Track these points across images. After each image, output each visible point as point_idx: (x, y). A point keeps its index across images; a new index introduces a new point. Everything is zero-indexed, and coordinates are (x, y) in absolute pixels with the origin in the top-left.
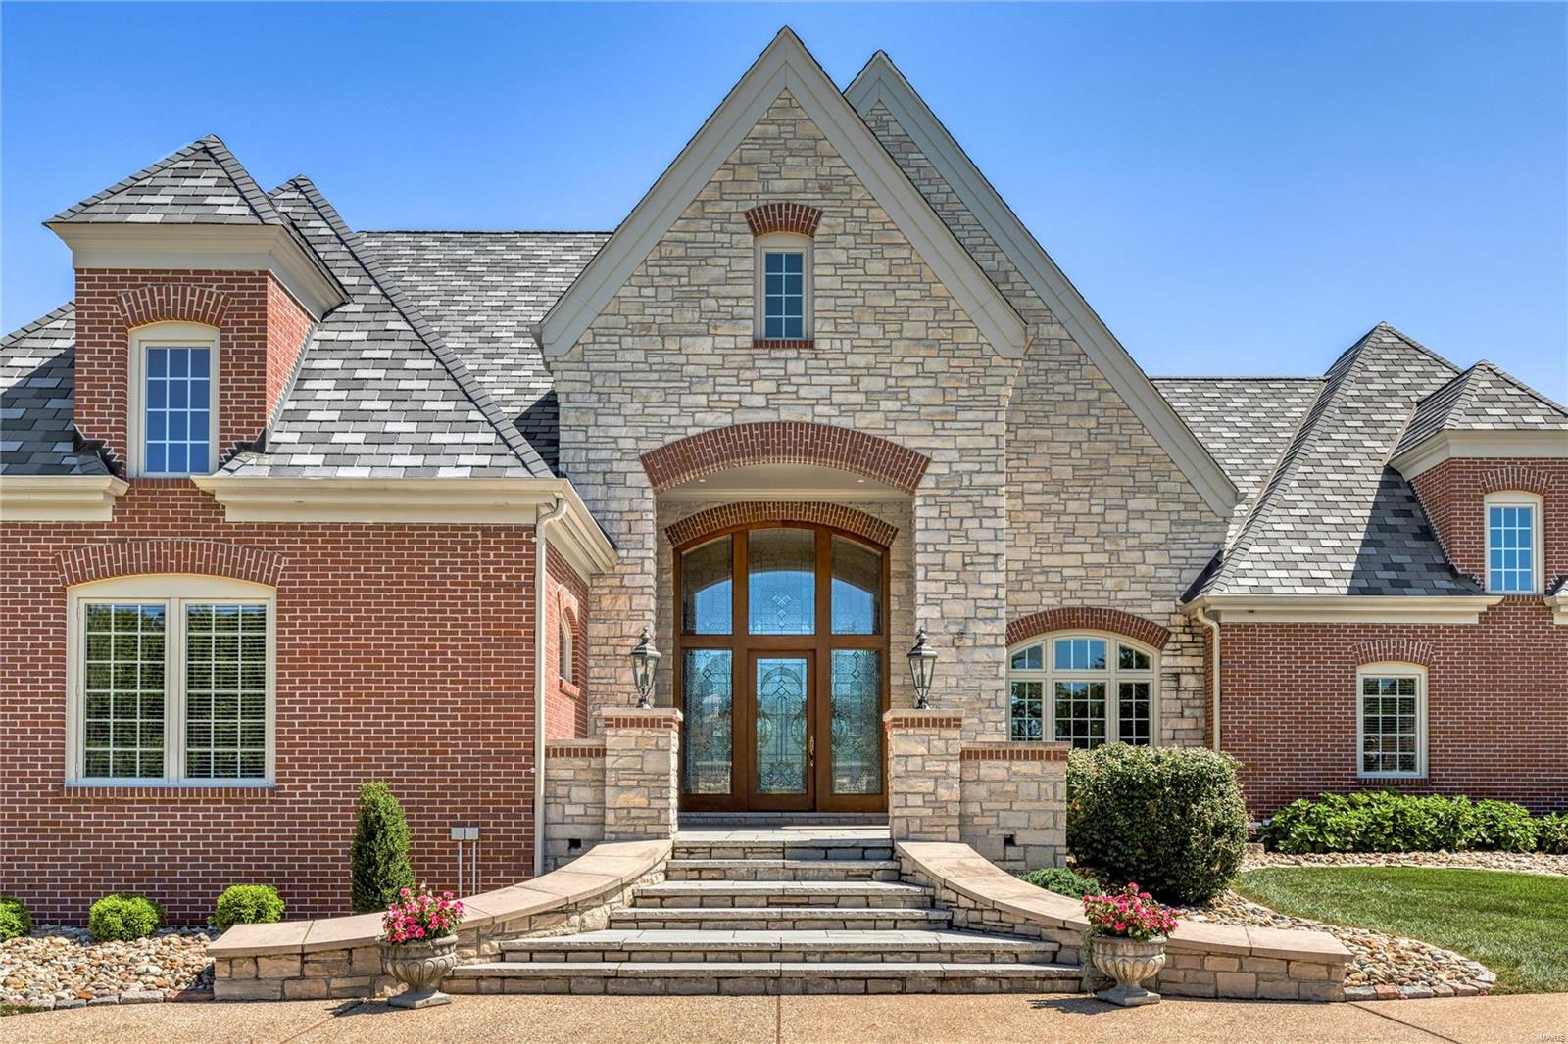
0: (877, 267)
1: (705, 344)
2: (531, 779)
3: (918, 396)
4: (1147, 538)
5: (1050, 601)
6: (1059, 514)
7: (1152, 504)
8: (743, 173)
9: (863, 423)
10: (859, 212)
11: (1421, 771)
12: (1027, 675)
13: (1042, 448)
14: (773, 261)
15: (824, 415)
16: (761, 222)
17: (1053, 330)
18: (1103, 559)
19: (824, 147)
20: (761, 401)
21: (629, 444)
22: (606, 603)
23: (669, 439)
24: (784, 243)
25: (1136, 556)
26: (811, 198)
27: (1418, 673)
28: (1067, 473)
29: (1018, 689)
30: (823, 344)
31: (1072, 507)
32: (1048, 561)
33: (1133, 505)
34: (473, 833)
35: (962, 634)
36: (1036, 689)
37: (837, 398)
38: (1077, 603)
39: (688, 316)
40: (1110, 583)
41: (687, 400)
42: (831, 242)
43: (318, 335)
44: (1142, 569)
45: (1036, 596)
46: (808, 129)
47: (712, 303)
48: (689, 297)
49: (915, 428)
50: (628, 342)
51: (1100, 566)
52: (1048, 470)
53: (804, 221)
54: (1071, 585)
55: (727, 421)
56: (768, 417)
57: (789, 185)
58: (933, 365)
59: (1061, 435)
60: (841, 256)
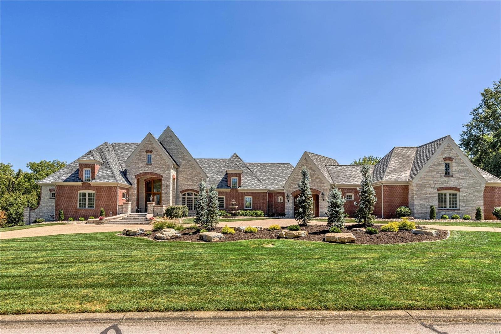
0: (158, 156)
1: (141, 164)
2: (117, 208)
3: (162, 169)
4: (197, 181)
5: (186, 188)
6: (187, 178)
7: (198, 177)
8: (145, 147)
9: (156, 172)
10: (157, 151)
11: (224, 208)
12: (184, 197)
13: (186, 171)
14: (148, 155)
15: (153, 171)
16: (147, 152)
17: (187, 158)
18: (192, 183)
19: (153, 144)
20: (146, 170)
21: (133, 174)
22: (131, 190)
23: (138, 174)
24: (149, 154)
25: (196, 183)
26: (152, 149)
27: (224, 197)
28: (188, 174)
29: (183, 198)
30: (153, 164)
31: (189, 178)
32: (186, 184)
33: (196, 177)
34: (112, 213)
35: (166, 194)
36: (185, 198)
37: (154, 170)
38: (189, 189)
39: (140, 161)
40: (193, 186)
41: (139, 170)
42: (154, 154)
43: (101, 167)
44: (196, 185)
45: (184, 188)
46: (151, 142)
47: (142, 160)
48: (139, 159)
49: (162, 173)
50: (134, 164)
51: (192, 184)
52: (186, 174)
53: (151, 152)
54: (189, 186)
55: (143, 172)
56: (147, 172)
57: (150, 148)
58: (164, 166)
59: (188, 169)
60: (155, 155)
